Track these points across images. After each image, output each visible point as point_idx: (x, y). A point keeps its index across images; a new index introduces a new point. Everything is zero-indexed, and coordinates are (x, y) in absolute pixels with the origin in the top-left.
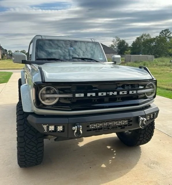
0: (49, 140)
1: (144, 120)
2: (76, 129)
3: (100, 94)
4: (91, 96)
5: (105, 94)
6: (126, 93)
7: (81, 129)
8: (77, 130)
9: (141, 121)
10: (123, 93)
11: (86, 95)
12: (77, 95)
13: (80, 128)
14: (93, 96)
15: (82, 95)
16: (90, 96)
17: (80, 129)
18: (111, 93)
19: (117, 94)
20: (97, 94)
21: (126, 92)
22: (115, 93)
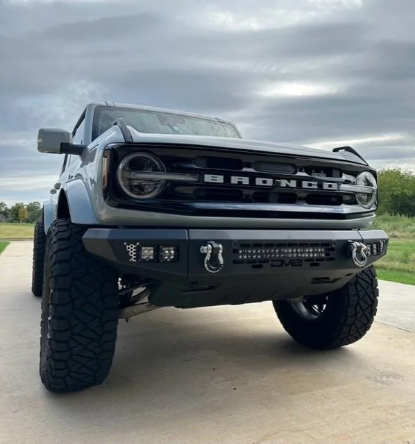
0: (127, 321)
1: (361, 247)
2: (210, 252)
3: (259, 181)
4: (240, 183)
5: (270, 182)
6: (316, 187)
7: (221, 251)
8: (211, 254)
9: (355, 249)
10: (310, 185)
11: (227, 179)
12: (208, 178)
13: (218, 249)
14: (243, 183)
15: (220, 179)
16: (237, 183)
17: (218, 252)
18: (284, 183)
19: (297, 185)
20: (252, 181)
21: (316, 183)
22: (293, 184)
